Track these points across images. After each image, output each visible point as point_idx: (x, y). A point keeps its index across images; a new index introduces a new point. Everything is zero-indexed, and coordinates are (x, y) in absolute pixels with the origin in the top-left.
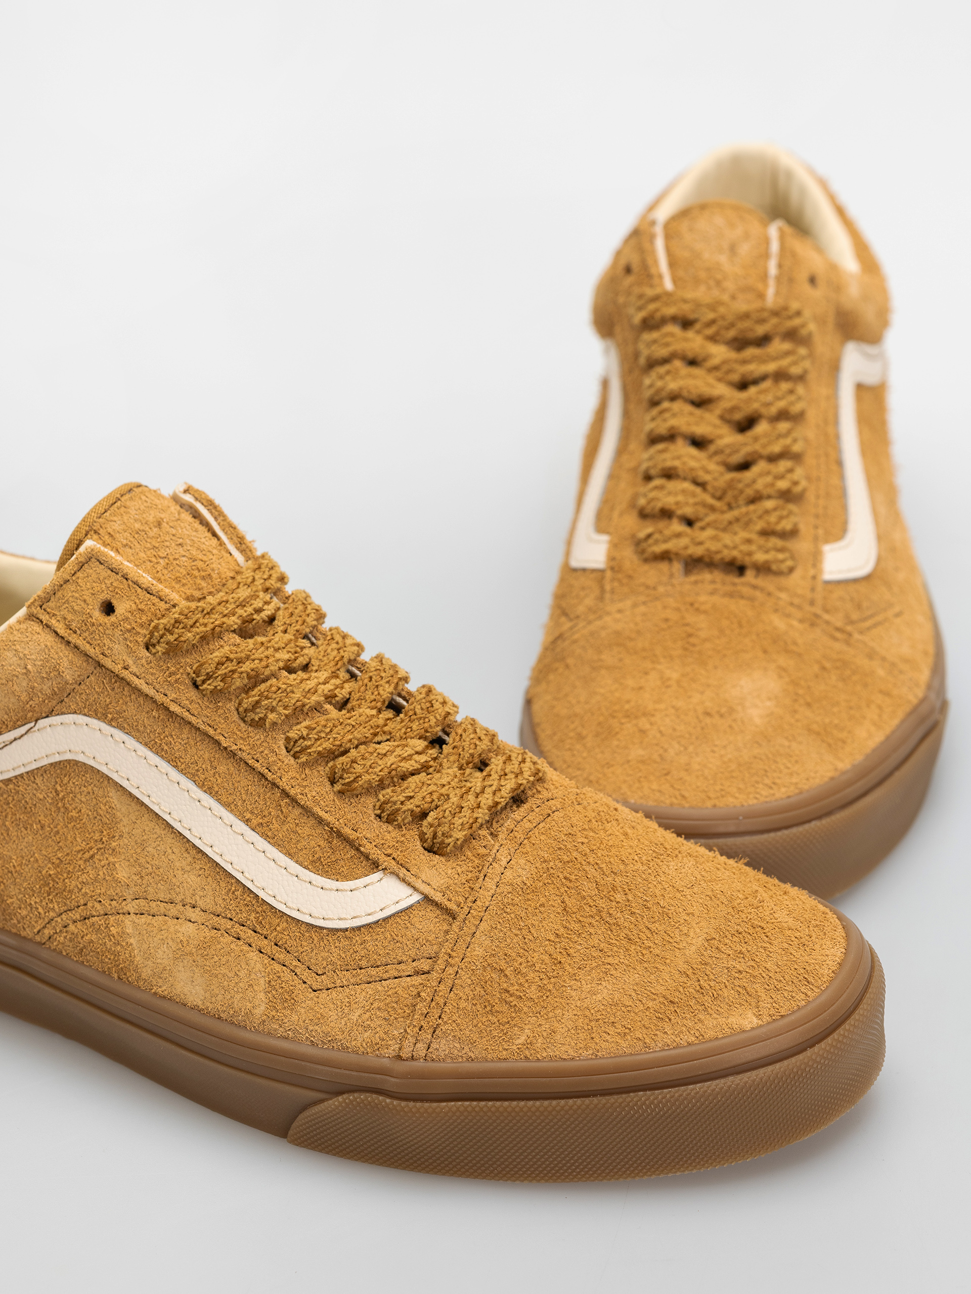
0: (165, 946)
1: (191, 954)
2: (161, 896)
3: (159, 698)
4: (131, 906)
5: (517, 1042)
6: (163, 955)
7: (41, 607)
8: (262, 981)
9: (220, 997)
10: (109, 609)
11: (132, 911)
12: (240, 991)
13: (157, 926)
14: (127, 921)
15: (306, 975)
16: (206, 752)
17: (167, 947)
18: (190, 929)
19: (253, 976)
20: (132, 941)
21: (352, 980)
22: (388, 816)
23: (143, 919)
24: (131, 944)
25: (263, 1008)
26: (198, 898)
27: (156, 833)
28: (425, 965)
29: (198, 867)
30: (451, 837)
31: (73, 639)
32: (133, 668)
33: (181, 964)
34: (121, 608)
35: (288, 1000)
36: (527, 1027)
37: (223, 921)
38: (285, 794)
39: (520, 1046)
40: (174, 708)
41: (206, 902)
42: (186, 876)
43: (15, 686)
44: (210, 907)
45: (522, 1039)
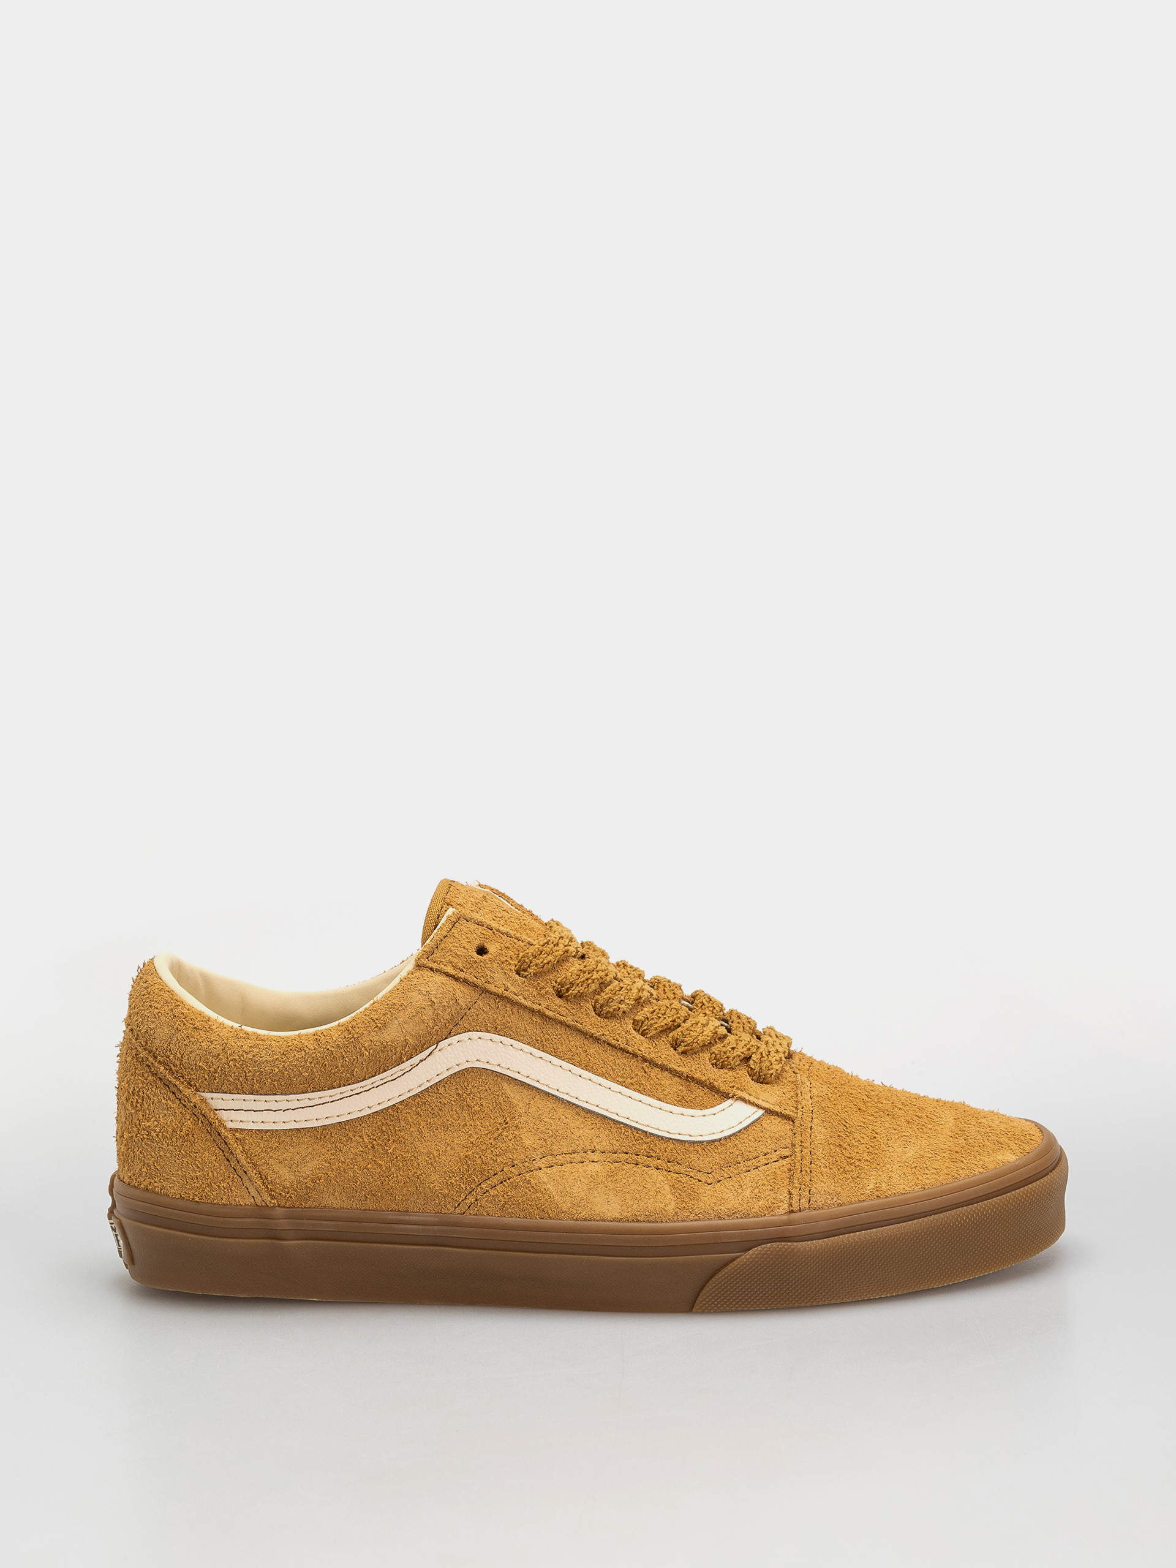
0: (579, 1183)
1: (603, 1182)
2: (565, 1150)
3: (536, 1007)
4: (540, 1163)
5: (869, 1188)
6: (579, 1190)
7: (428, 958)
8: (667, 1187)
9: (635, 1206)
10: (482, 951)
11: (542, 1166)
12: (651, 1197)
13: (568, 1172)
14: (540, 1173)
15: (699, 1176)
16: (576, 1041)
17: (581, 1183)
18: (596, 1167)
19: (658, 1185)
20: (548, 1186)
21: (735, 1172)
22: (720, 1064)
23: (554, 1169)
24: (549, 1189)
25: (673, 1204)
26: (596, 1144)
27: (548, 1107)
28: (786, 1152)
29: (590, 1123)
30: (772, 1069)
31: (462, 975)
32: (512, 989)
33: (596, 1192)
34: (492, 948)
35: (695, 1195)
36: (871, 1178)
37: (620, 1156)
38: (645, 1060)
39: (872, 1190)
40: (548, 1013)
41: (604, 1145)
42: (581, 1131)
43: (424, 1016)
44: (609, 1148)
45: (872, 1186)
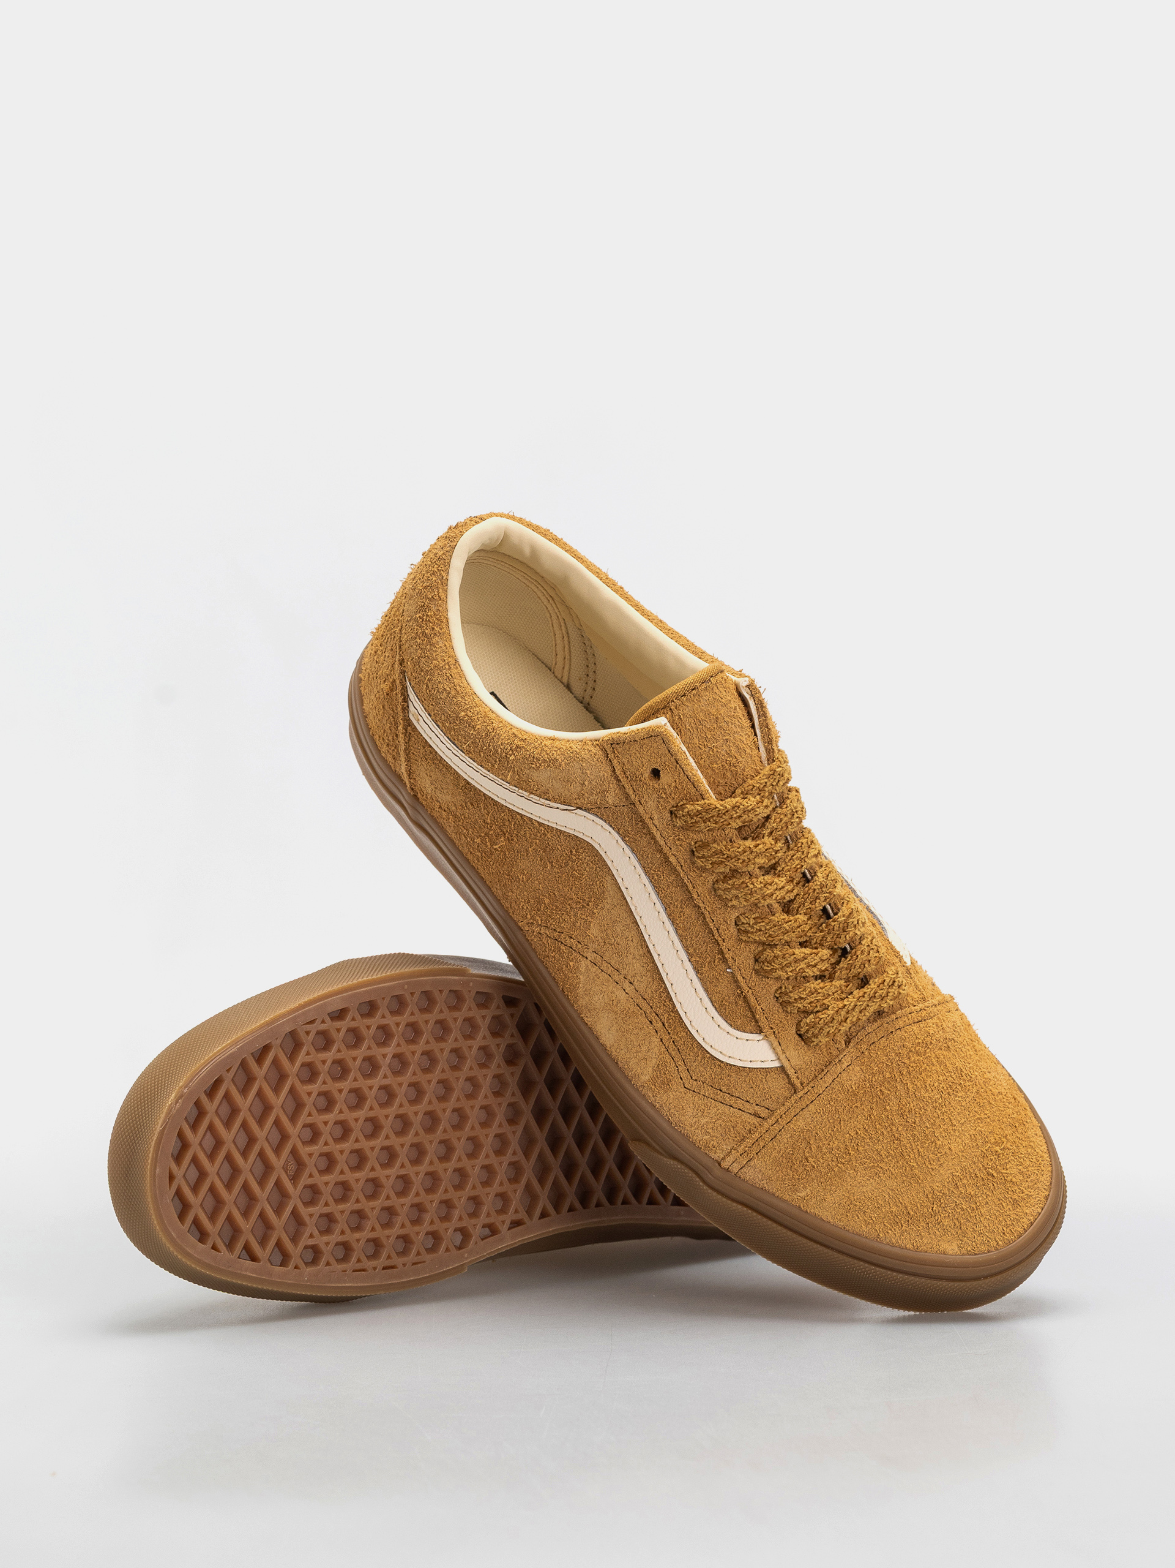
0: (601, 996)
1: (616, 1013)
2: (613, 963)
3: (666, 849)
4: (591, 956)
6: (598, 1001)
7: (612, 744)
8: (654, 1061)
9: (623, 1052)
10: (656, 773)
11: (589, 958)
12: (638, 1057)
13: (601, 980)
14: (584, 964)
15: (684, 1074)
16: (679, 895)
17: (602, 997)
18: (621, 995)
19: (649, 1054)
20: (581, 977)
21: (711, 1095)
22: (782, 1000)
23: (595, 969)
24: (579, 979)
25: (647, 1077)
26: (636, 980)
27: (626, 921)
28: (764, 1113)
29: (644, 961)
31: (624, 781)
32: (656, 822)
33: (607, 1015)
34: (665, 778)
35: (666, 1085)
37: (646, 1005)
38: (721, 952)
40: (672, 859)
41: (642, 987)
42: (634, 961)
43: (572, 787)
44: (642, 991)
